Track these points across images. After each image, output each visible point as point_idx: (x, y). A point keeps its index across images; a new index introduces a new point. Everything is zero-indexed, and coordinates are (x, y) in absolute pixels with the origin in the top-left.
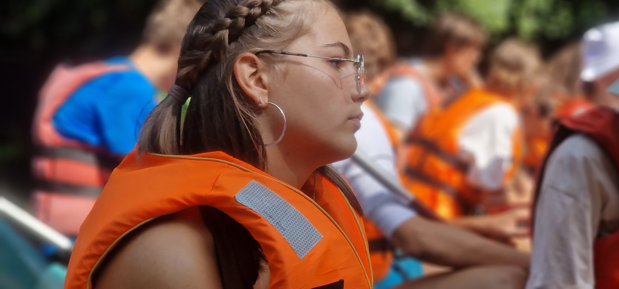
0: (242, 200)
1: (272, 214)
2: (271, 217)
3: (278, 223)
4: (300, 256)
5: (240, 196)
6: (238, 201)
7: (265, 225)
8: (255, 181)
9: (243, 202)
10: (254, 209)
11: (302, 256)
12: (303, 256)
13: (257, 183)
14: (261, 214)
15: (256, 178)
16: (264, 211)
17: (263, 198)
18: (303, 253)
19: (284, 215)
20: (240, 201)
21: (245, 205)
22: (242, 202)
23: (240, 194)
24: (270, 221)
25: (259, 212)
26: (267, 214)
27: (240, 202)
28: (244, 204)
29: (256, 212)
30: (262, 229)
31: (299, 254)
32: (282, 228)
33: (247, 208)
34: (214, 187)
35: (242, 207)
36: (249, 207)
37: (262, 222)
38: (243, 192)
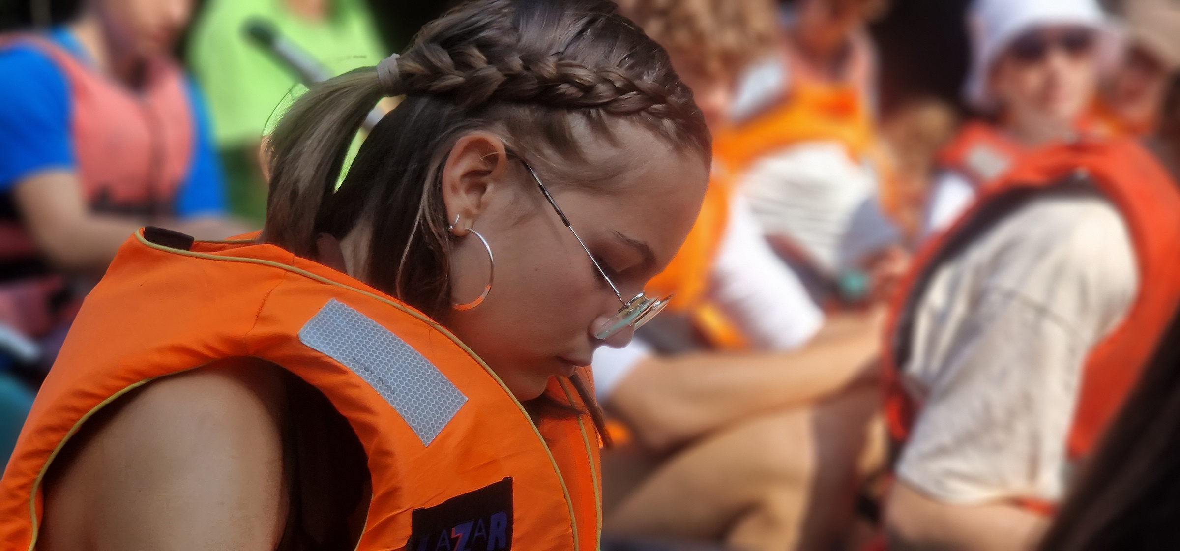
0: (312, 340)
1: (369, 363)
2: (367, 369)
3: (380, 379)
4: (425, 440)
5: (308, 333)
6: (305, 343)
7: (357, 386)
8: (336, 301)
9: (313, 344)
10: (335, 357)
11: (428, 439)
12: (431, 440)
13: (341, 304)
14: (349, 364)
15: (339, 295)
16: (354, 359)
17: (351, 333)
18: (431, 434)
19: (392, 364)
20: (309, 343)
21: (318, 350)
22: (311, 344)
23: (307, 328)
24: (366, 377)
25: (345, 362)
26: (359, 363)
27: (309, 345)
28: (315, 348)
29: (339, 362)
30: (353, 393)
31: (423, 436)
32: (389, 388)
33: (322, 355)
34: (260, 318)
35: (314, 354)
36: (325, 353)
37: (353, 381)
38: (314, 325)
